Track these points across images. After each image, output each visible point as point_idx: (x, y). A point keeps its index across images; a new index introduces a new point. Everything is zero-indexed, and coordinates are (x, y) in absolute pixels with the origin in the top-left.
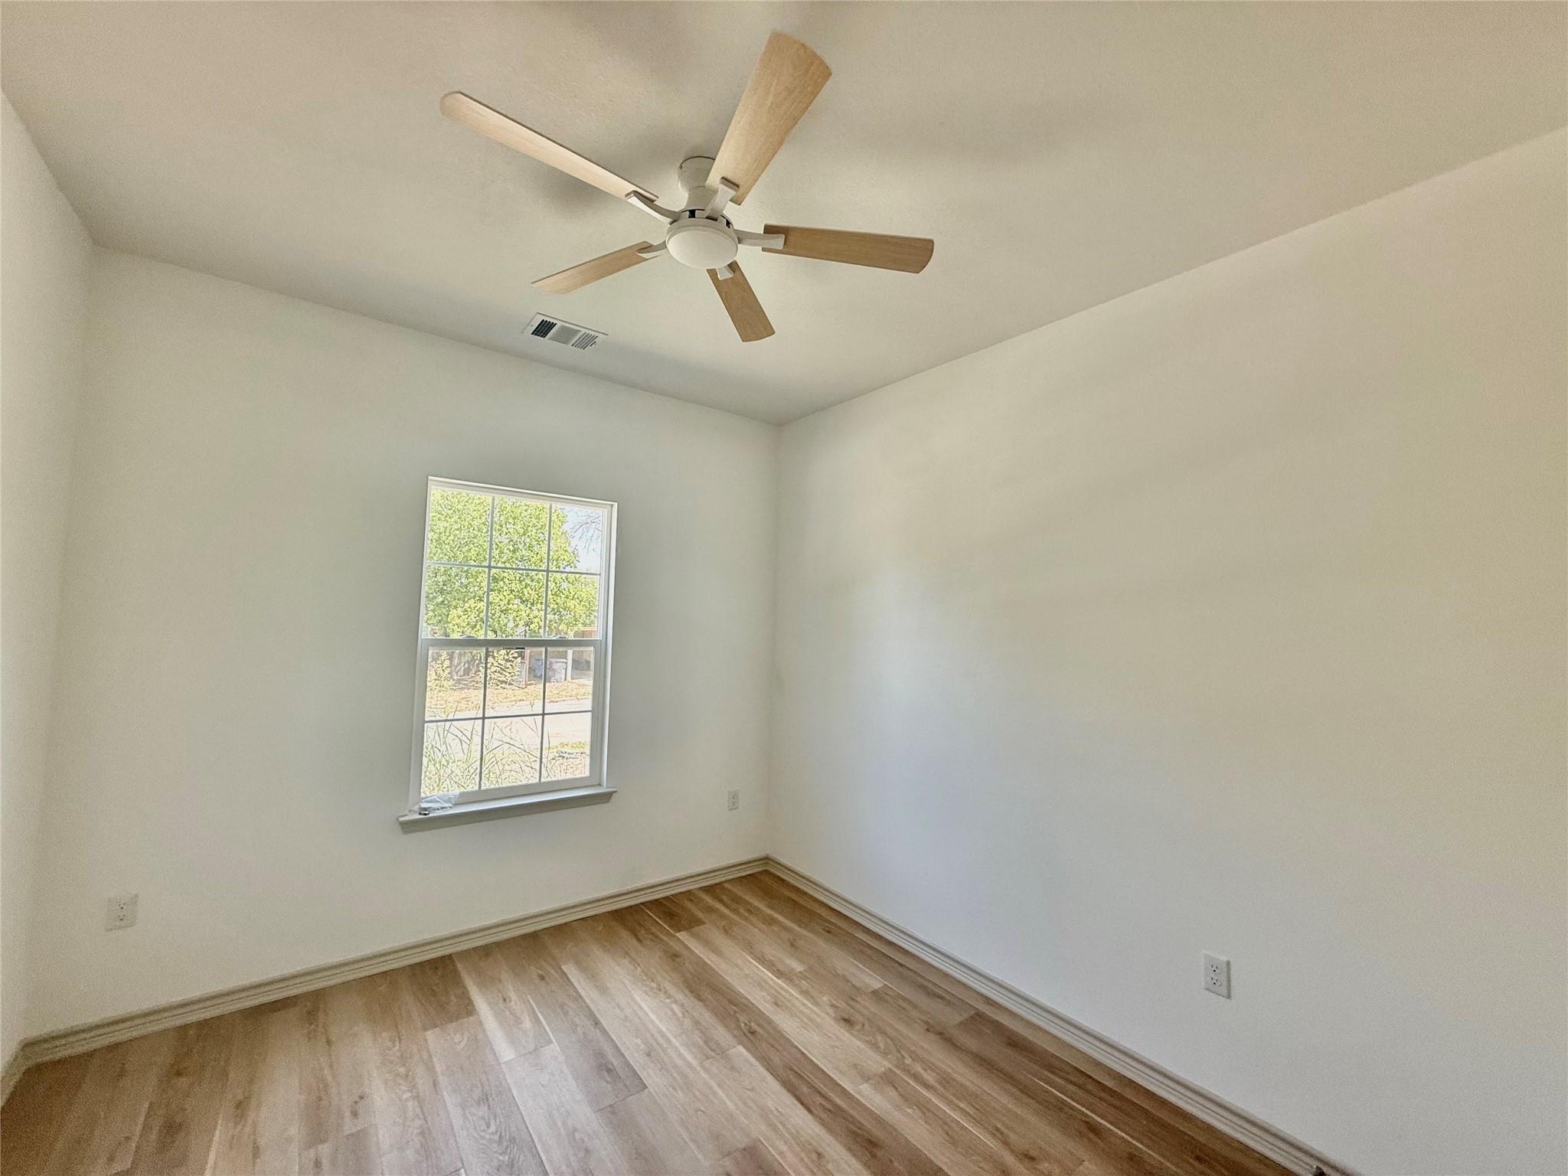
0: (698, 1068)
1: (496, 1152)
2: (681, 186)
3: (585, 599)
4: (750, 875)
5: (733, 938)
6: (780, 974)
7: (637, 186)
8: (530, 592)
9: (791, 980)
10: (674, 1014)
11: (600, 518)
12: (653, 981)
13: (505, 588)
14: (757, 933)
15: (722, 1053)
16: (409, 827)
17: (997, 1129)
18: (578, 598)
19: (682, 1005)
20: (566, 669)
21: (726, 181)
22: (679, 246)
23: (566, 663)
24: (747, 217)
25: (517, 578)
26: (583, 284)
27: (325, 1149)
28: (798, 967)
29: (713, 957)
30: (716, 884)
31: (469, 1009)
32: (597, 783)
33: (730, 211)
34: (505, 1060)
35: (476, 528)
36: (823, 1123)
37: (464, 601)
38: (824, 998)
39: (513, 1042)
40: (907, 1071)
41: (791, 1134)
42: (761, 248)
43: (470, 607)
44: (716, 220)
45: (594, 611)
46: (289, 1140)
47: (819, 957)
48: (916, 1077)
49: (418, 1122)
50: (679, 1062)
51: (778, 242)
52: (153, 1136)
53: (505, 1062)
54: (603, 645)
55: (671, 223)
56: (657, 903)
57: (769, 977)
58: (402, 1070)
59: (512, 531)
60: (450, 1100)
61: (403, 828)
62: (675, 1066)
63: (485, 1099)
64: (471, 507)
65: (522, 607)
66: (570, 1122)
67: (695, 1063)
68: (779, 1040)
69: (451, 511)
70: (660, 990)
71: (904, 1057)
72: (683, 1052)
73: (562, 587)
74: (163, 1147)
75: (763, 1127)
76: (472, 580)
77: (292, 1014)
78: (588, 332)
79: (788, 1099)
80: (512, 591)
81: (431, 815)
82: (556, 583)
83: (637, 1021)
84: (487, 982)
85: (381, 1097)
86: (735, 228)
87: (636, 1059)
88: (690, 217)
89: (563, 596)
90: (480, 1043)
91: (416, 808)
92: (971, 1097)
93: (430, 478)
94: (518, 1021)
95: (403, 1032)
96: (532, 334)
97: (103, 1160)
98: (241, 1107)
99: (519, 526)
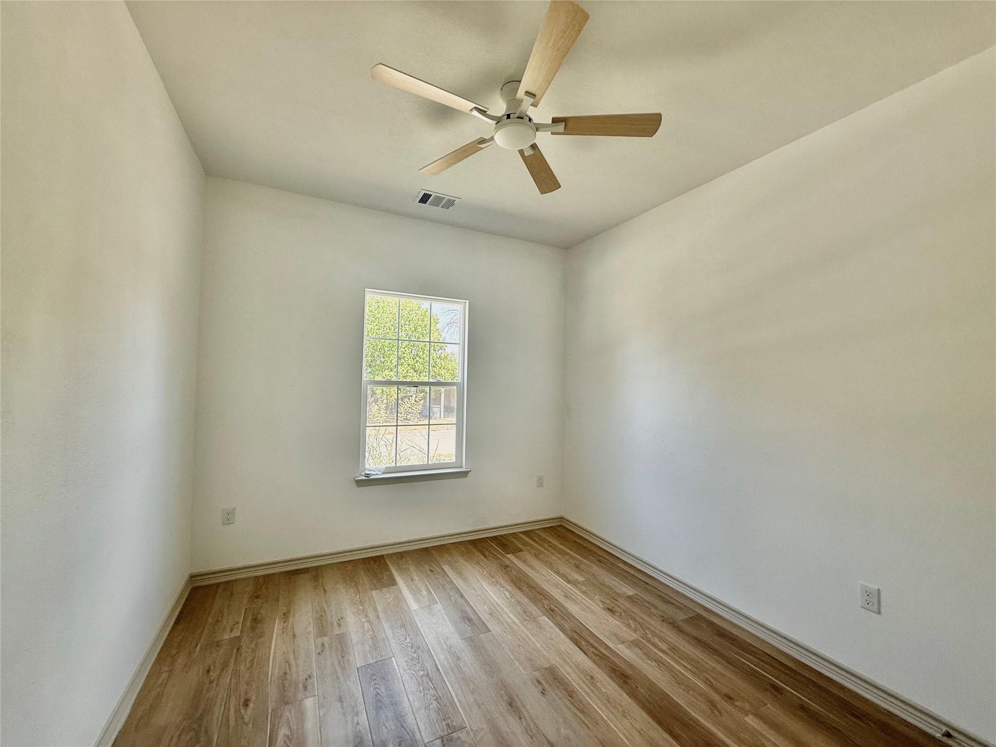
0: (520, 625)
1: (410, 652)
2: (502, 101)
3: (451, 369)
4: (551, 527)
5: (539, 559)
6: (569, 582)
7: (476, 104)
8: (419, 365)
9: (576, 585)
10: (506, 596)
11: (459, 320)
12: (493, 578)
13: (405, 363)
14: (554, 559)
15: (534, 619)
16: (360, 483)
17: (707, 679)
18: (447, 369)
19: (510, 592)
20: (440, 412)
21: (528, 93)
22: (501, 138)
23: (440, 408)
24: (541, 114)
25: (412, 357)
26: (447, 167)
27: (326, 639)
28: (581, 579)
29: (529, 569)
30: (531, 531)
31: (393, 582)
32: (460, 466)
33: (531, 112)
34: (414, 609)
35: (388, 328)
36: (595, 662)
37: (382, 371)
38: (597, 597)
39: (417, 601)
40: (649, 641)
41: (574, 664)
42: (550, 133)
43: (386, 375)
44: (522, 118)
45: (456, 376)
46: (309, 633)
47: (594, 575)
48: (655, 645)
49: (370, 633)
50: (508, 620)
51: (561, 127)
52: (248, 624)
53: (415, 610)
54: (462, 386)
55: (497, 123)
56: (495, 538)
57: (562, 582)
58: (361, 607)
59: (408, 329)
60: (386, 625)
61: (357, 484)
62: (506, 622)
63: (403, 626)
64: (385, 316)
65: (415, 374)
66: (448, 643)
67: (517, 621)
68: (568, 616)
69: (374, 319)
70: (497, 583)
71: (647, 634)
72: (511, 616)
73: (437, 362)
74: (253, 628)
75: (558, 659)
76: (387, 359)
77: (307, 576)
78: (450, 198)
79: (573, 646)
80: (409, 365)
81: (371, 477)
82: (434, 360)
83: (484, 596)
84: (403, 571)
85: (351, 619)
86: (534, 122)
87: (485, 617)
88: (507, 119)
89: (438, 367)
90: (399, 599)
91: (363, 473)
92: (689, 660)
93: (366, 289)
94: (420, 591)
95: (361, 590)
96: (419, 202)
97: (228, 630)
98: (286, 615)
99: (412, 326)
